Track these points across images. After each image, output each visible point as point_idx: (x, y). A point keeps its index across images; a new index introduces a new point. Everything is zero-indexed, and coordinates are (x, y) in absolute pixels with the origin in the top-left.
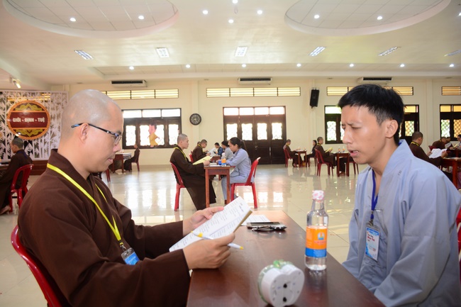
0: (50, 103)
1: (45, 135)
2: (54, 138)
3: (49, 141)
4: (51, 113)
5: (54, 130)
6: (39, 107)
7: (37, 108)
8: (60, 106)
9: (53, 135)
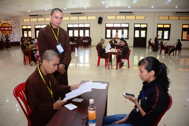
0: (12, 23)
1: (11, 34)
2: (14, 35)
3: (13, 35)
4: (13, 26)
5: (14, 32)
6: (9, 24)
7: (8, 25)
8: (16, 24)
9: (14, 34)
